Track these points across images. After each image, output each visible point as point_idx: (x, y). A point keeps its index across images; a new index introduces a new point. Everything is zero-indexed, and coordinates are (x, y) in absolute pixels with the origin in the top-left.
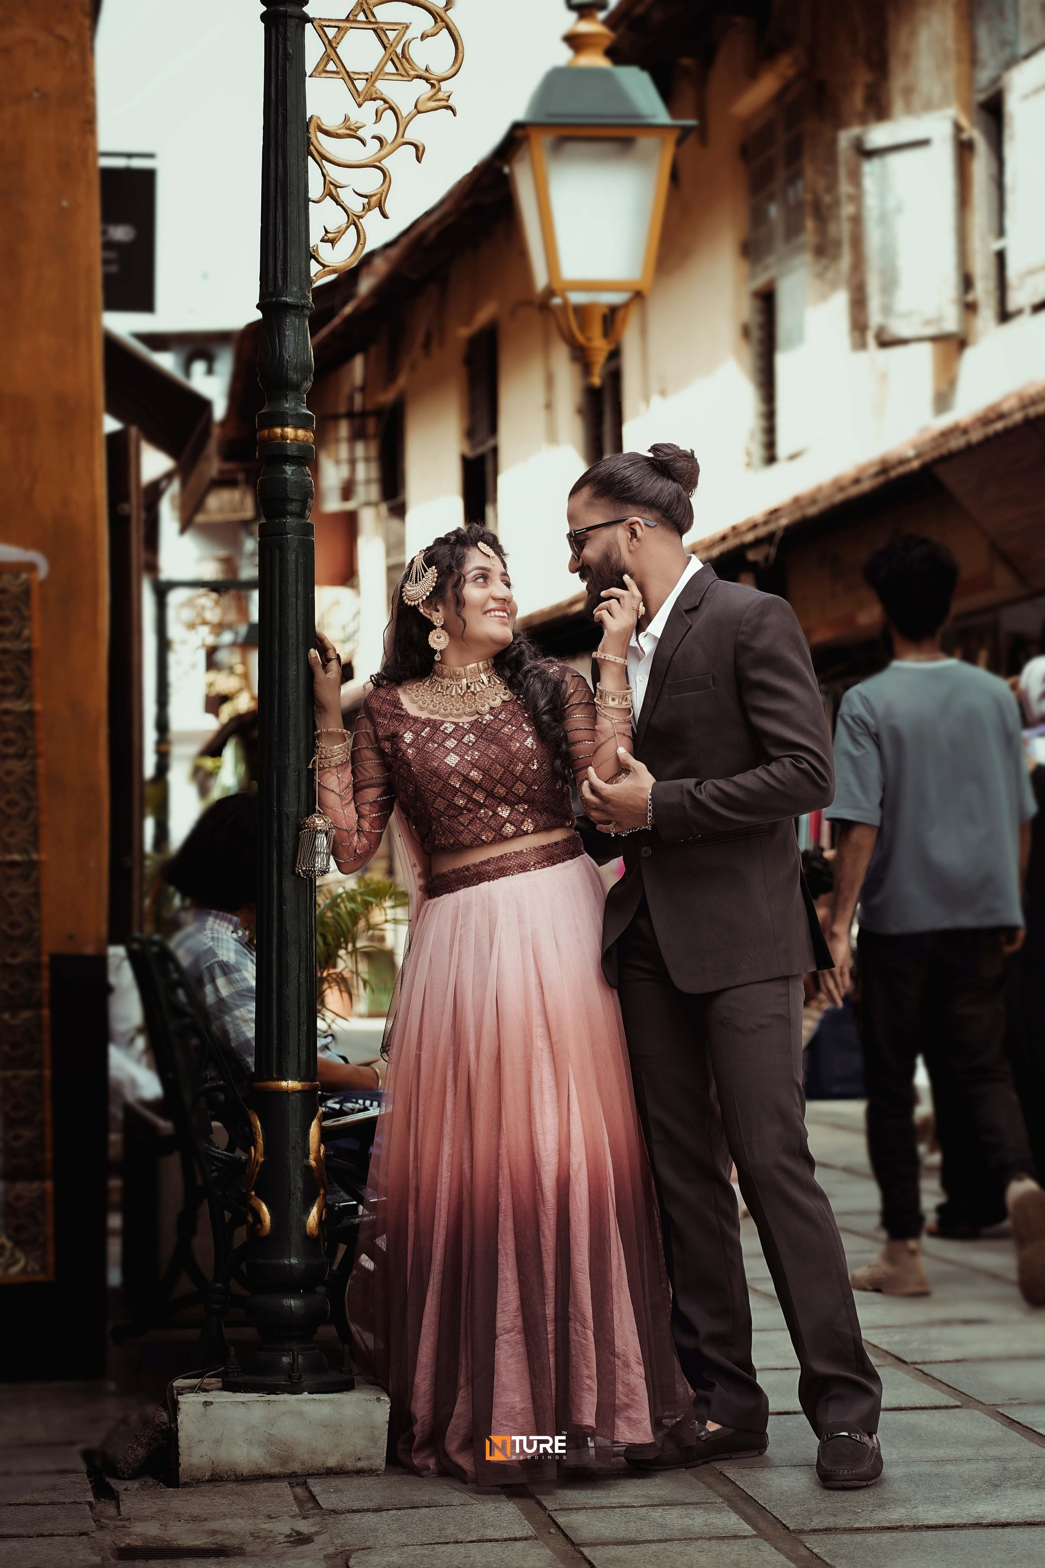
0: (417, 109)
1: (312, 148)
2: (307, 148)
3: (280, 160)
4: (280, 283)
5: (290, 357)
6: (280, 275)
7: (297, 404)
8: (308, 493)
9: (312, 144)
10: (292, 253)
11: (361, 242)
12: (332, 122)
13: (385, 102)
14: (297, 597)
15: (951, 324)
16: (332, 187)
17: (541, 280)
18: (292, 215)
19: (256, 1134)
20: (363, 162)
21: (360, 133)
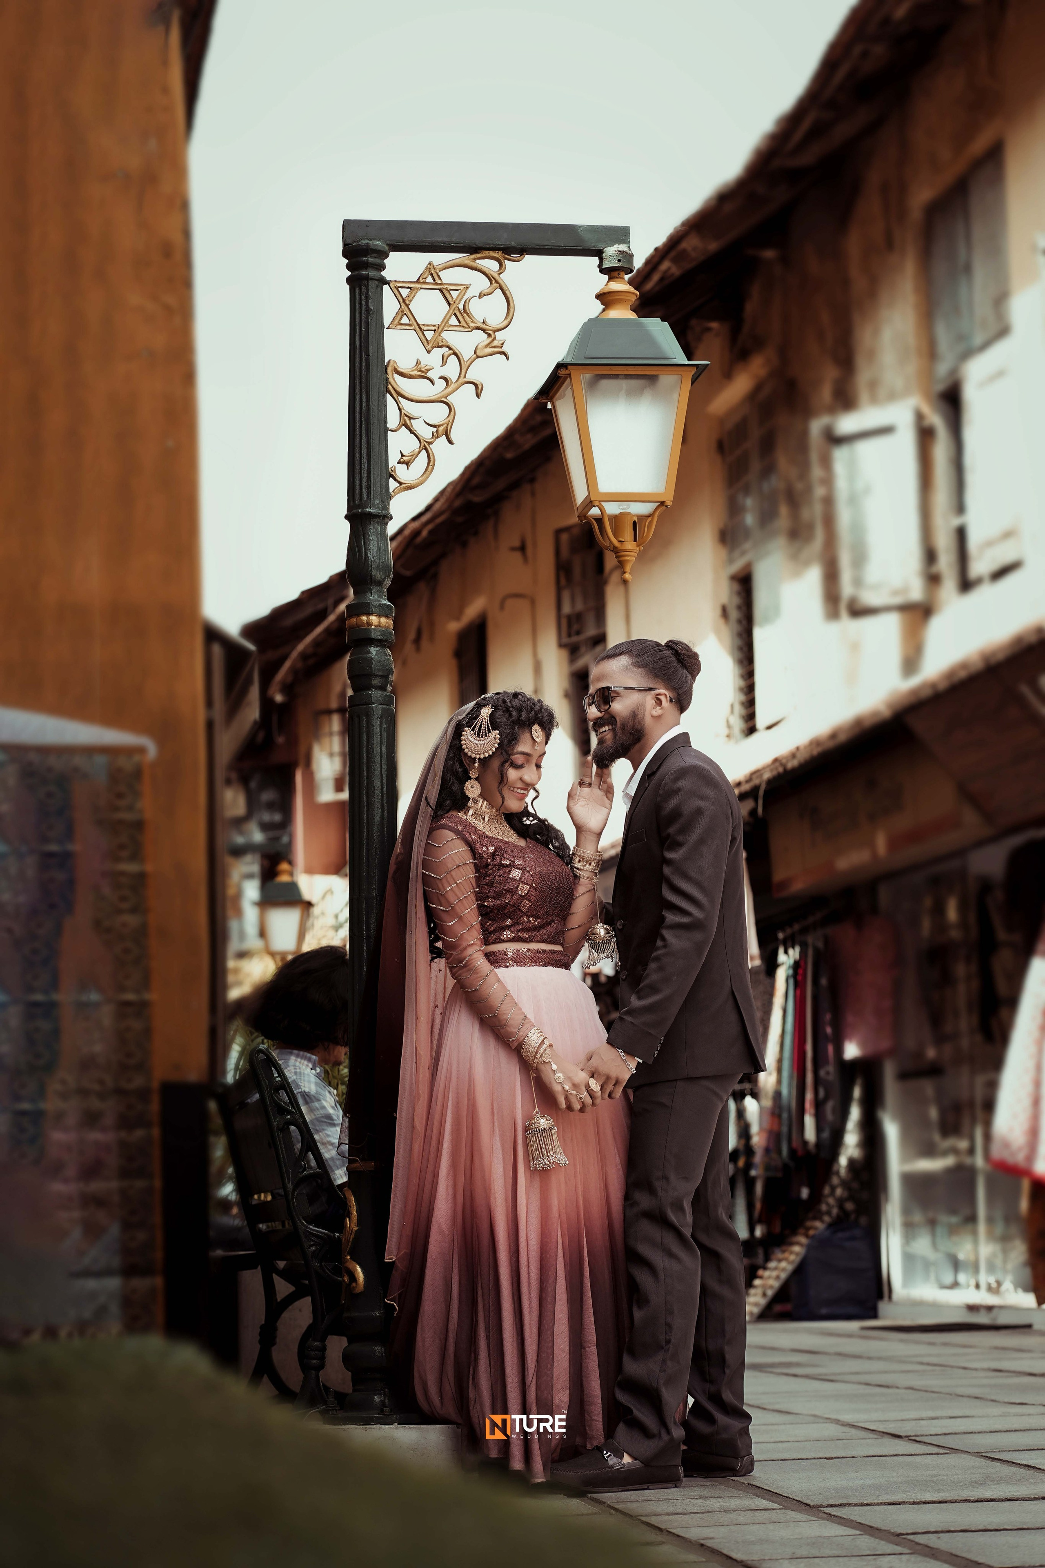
0: (476, 354)
1: (390, 386)
2: (386, 387)
3: (364, 396)
4: (365, 496)
5: (373, 557)
6: (364, 491)
7: (380, 597)
8: (389, 670)
9: (390, 383)
10: (375, 473)
11: (431, 463)
12: (405, 365)
13: (450, 348)
14: (381, 756)
15: (916, 592)
16: (406, 418)
17: (580, 494)
18: (374, 440)
19: (351, 1207)
20: (432, 398)
21: (429, 374)
